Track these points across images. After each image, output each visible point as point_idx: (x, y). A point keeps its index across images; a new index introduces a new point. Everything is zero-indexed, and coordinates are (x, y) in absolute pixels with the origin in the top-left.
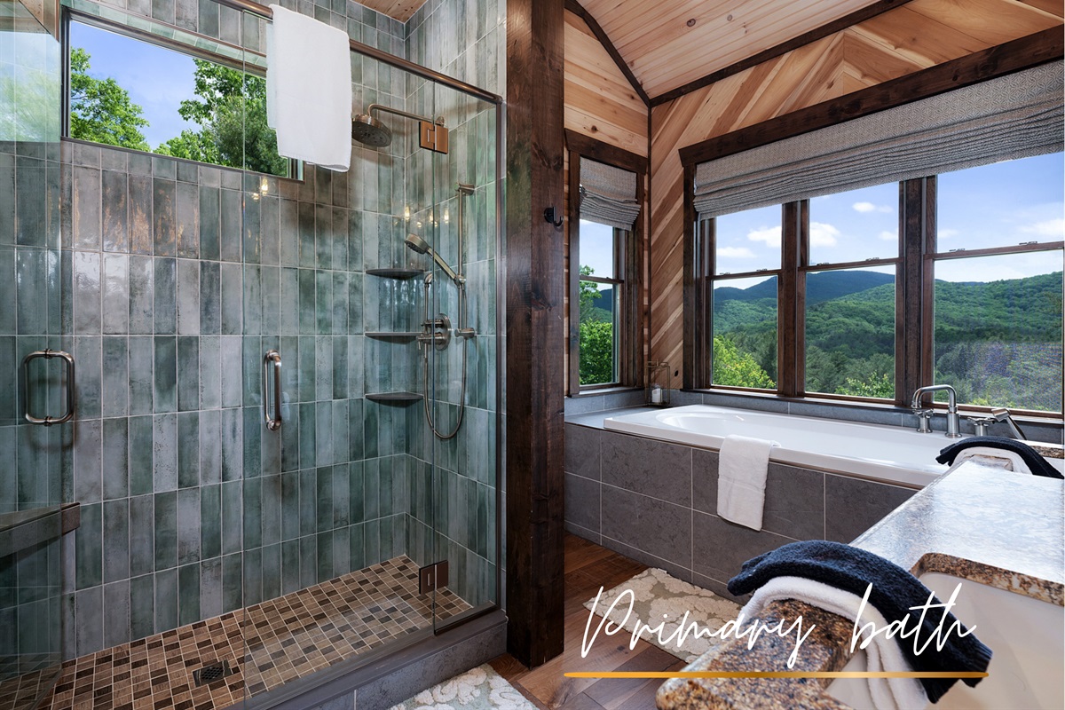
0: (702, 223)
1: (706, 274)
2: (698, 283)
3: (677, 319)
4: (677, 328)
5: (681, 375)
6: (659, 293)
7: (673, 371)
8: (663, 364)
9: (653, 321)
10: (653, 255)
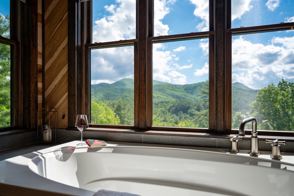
0: (82, 4)
1: (85, 42)
2: (80, 49)
3: (64, 76)
4: (63, 83)
5: (66, 118)
6: (51, 55)
7: (61, 115)
8: (54, 110)
9: (47, 77)
10: (46, 27)
